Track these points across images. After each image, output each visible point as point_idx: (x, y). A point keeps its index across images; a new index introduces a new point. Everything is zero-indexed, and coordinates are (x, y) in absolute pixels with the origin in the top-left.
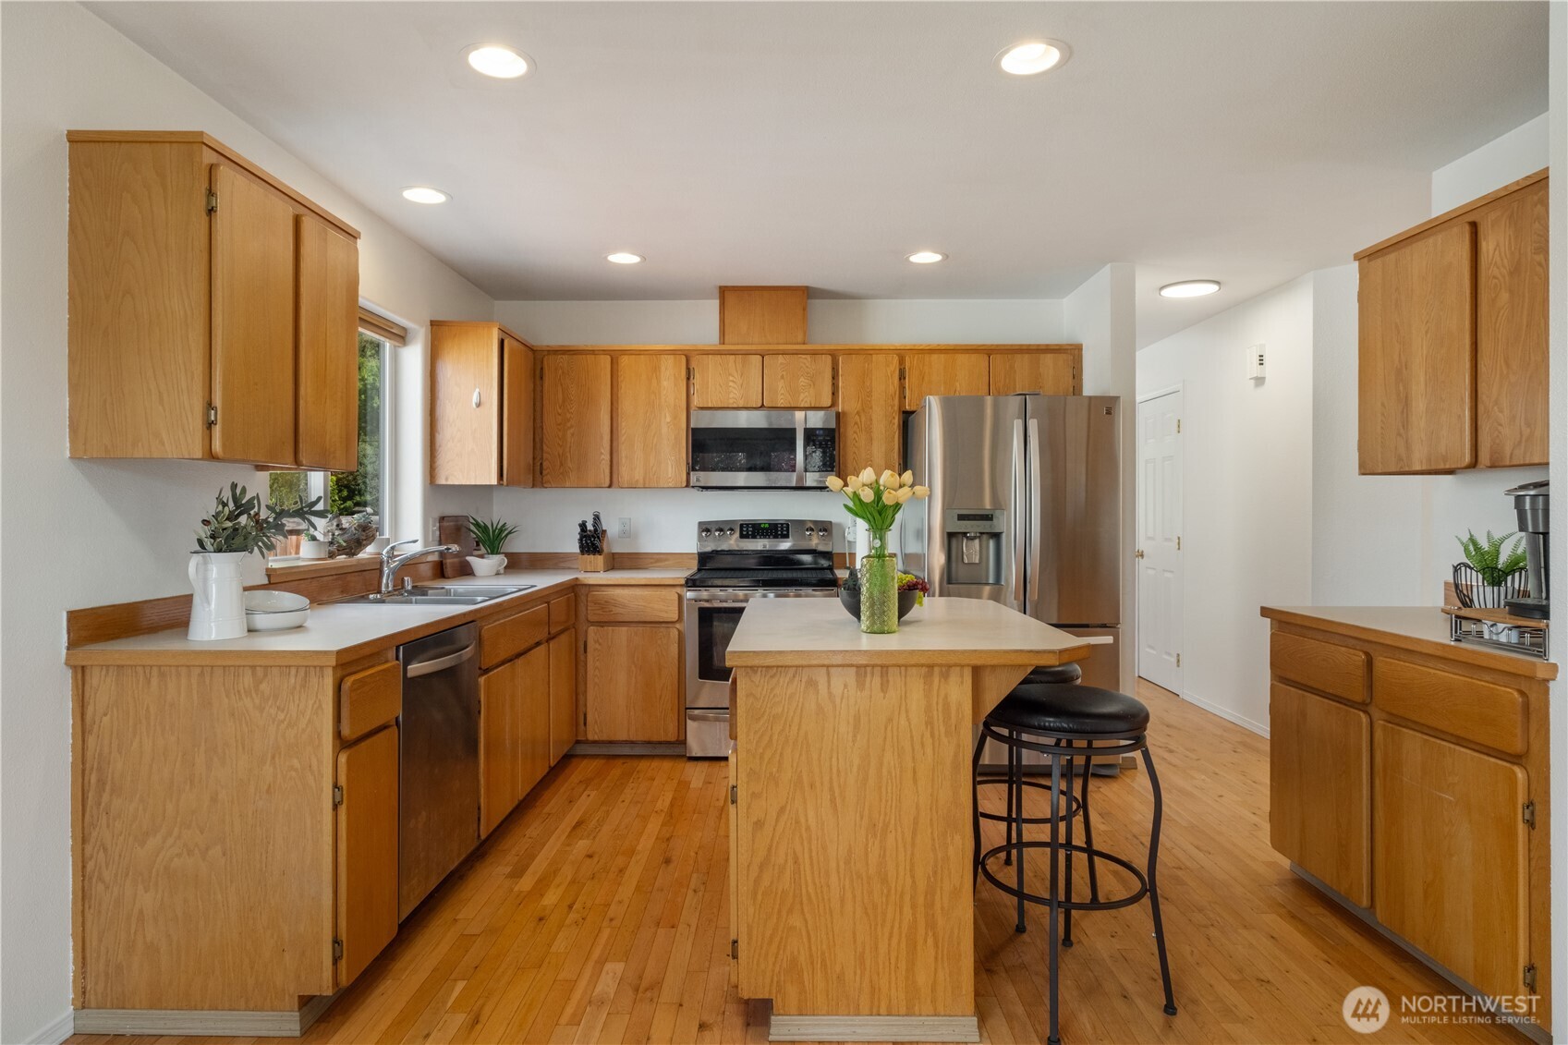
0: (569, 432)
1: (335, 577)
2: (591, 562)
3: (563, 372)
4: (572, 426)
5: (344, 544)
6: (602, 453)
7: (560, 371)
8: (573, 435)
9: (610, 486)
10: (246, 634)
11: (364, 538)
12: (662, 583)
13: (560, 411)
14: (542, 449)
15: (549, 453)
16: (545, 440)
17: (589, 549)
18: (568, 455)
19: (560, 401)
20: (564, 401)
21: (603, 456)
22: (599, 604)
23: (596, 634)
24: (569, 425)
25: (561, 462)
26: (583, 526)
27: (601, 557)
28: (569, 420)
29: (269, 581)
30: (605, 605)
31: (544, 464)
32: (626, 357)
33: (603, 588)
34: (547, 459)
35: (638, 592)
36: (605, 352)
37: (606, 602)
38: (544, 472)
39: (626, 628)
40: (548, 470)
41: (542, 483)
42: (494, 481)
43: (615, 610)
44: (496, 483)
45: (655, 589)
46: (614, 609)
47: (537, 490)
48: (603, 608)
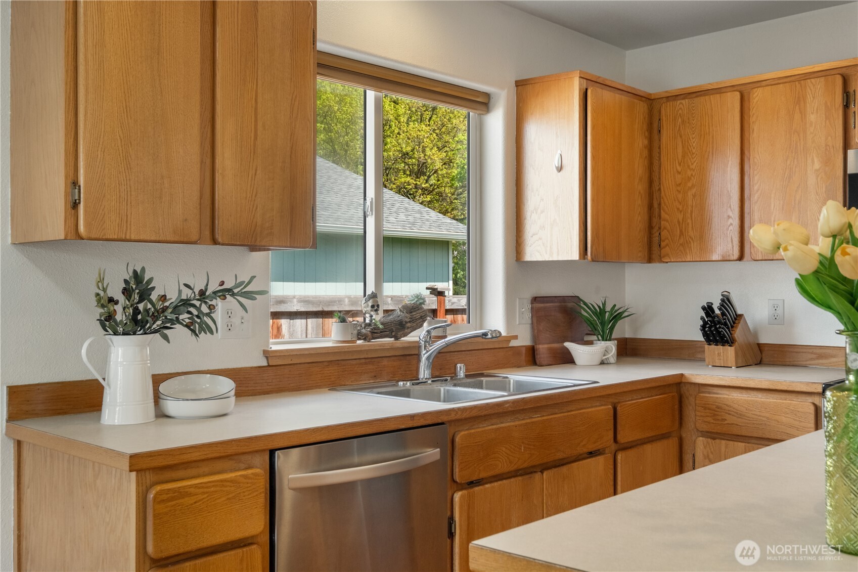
0: (690, 194)
1: (363, 361)
2: (719, 354)
3: (683, 121)
4: (693, 186)
5: (381, 326)
6: (729, 217)
7: (680, 120)
8: (694, 196)
9: (741, 258)
10: (154, 420)
11: (408, 320)
12: (790, 389)
13: (679, 169)
14: (660, 216)
15: (667, 221)
16: (663, 205)
17: (715, 338)
18: (689, 221)
19: (680, 157)
20: (683, 156)
21: (730, 221)
22: (709, 409)
23: (705, 447)
24: (690, 184)
25: (681, 231)
26: (708, 309)
27: (733, 348)
28: (689, 179)
29: (268, 363)
30: (716, 411)
31: (662, 234)
32: (760, 90)
33: (716, 390)
34: (665, 228)
35: (760, 397)
36: (733, 87)
37: (718, 407)
38: (663, 244)
39: (743, 444)
40: (667, 241)
41: (661, 258)
42: (575, 256)
43: (730, 419)
44: (578, 259)
45: (783, 396)
46: (727, 417)
47: (655, 267)
48: (715, 415)
